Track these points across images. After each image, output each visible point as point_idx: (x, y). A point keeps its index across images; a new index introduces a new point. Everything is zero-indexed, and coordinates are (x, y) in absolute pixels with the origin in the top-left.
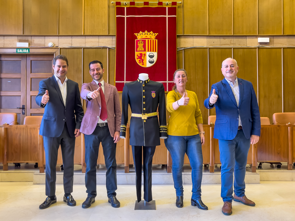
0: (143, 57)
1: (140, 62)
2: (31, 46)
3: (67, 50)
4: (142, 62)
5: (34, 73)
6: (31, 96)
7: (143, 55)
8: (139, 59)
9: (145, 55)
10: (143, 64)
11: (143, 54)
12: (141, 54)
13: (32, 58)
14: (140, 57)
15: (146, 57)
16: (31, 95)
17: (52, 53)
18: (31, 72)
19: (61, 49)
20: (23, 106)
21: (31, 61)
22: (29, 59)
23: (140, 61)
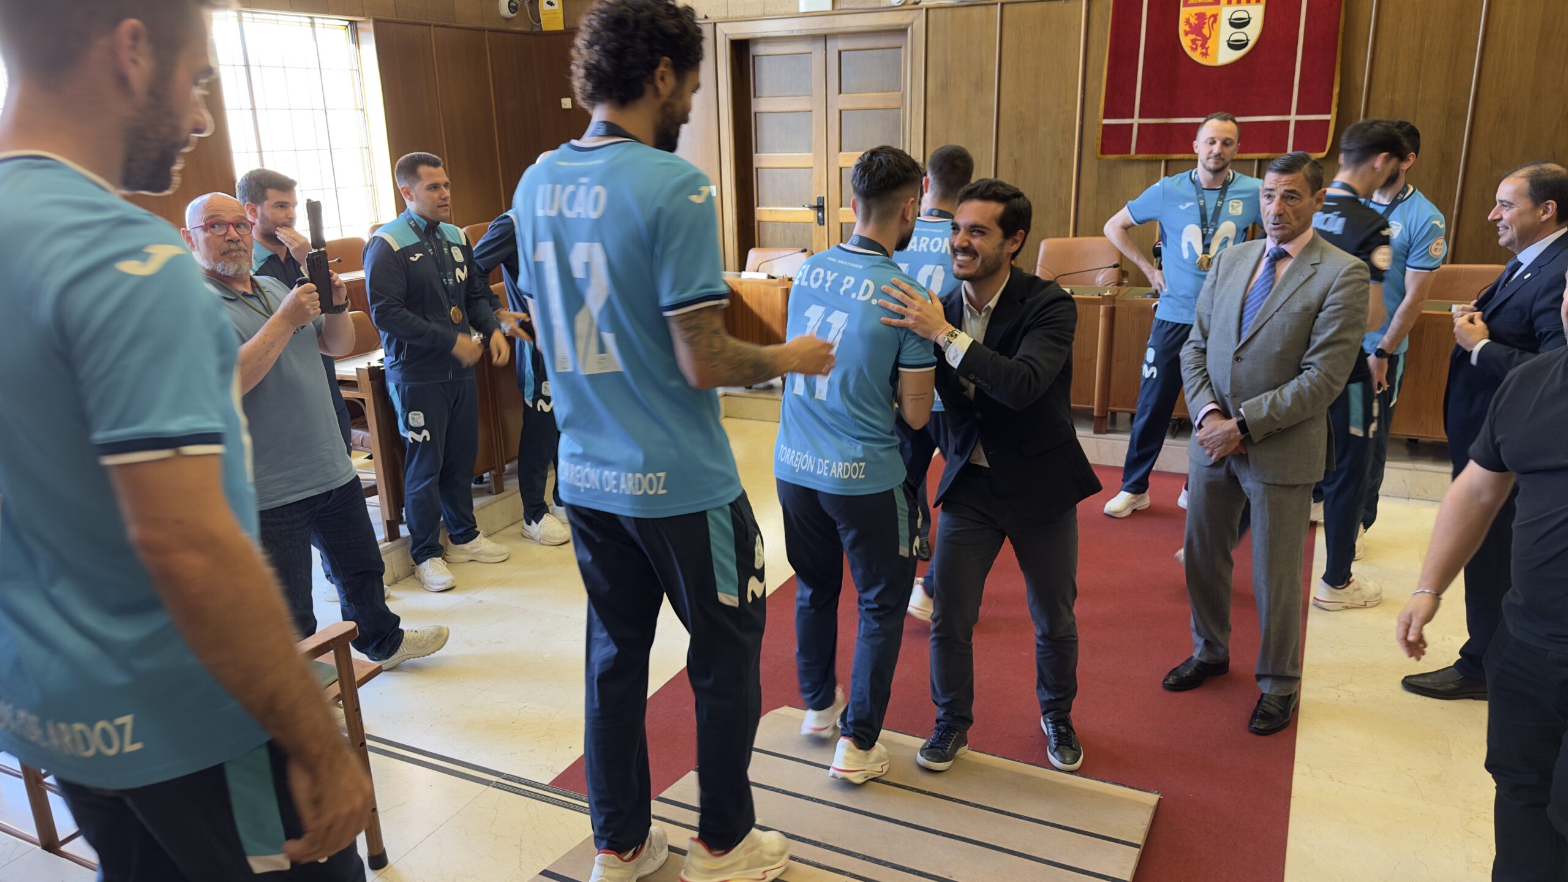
0: (1206, 26)
1: (1197, 45)
2: (839, 8)
3: (949, 11)
4: (1203, 46)
5: (848, 93)
6: (841, 169)
7: (1206, 21)
8: (1192, 37)
9: (1215, 21)
10: (1205, 54)
11: (1208, 15)
12: (1201, 17)
13: (841, 44)
14: (1196, 29)
15: (1219, 29)
16: (841, 166)
17: (901, 25)
18: (840, 92)
19: (931, 12)
20: (820, 199)
21: (840, 52)
22: (835, 46)
23: (1194, 41)
